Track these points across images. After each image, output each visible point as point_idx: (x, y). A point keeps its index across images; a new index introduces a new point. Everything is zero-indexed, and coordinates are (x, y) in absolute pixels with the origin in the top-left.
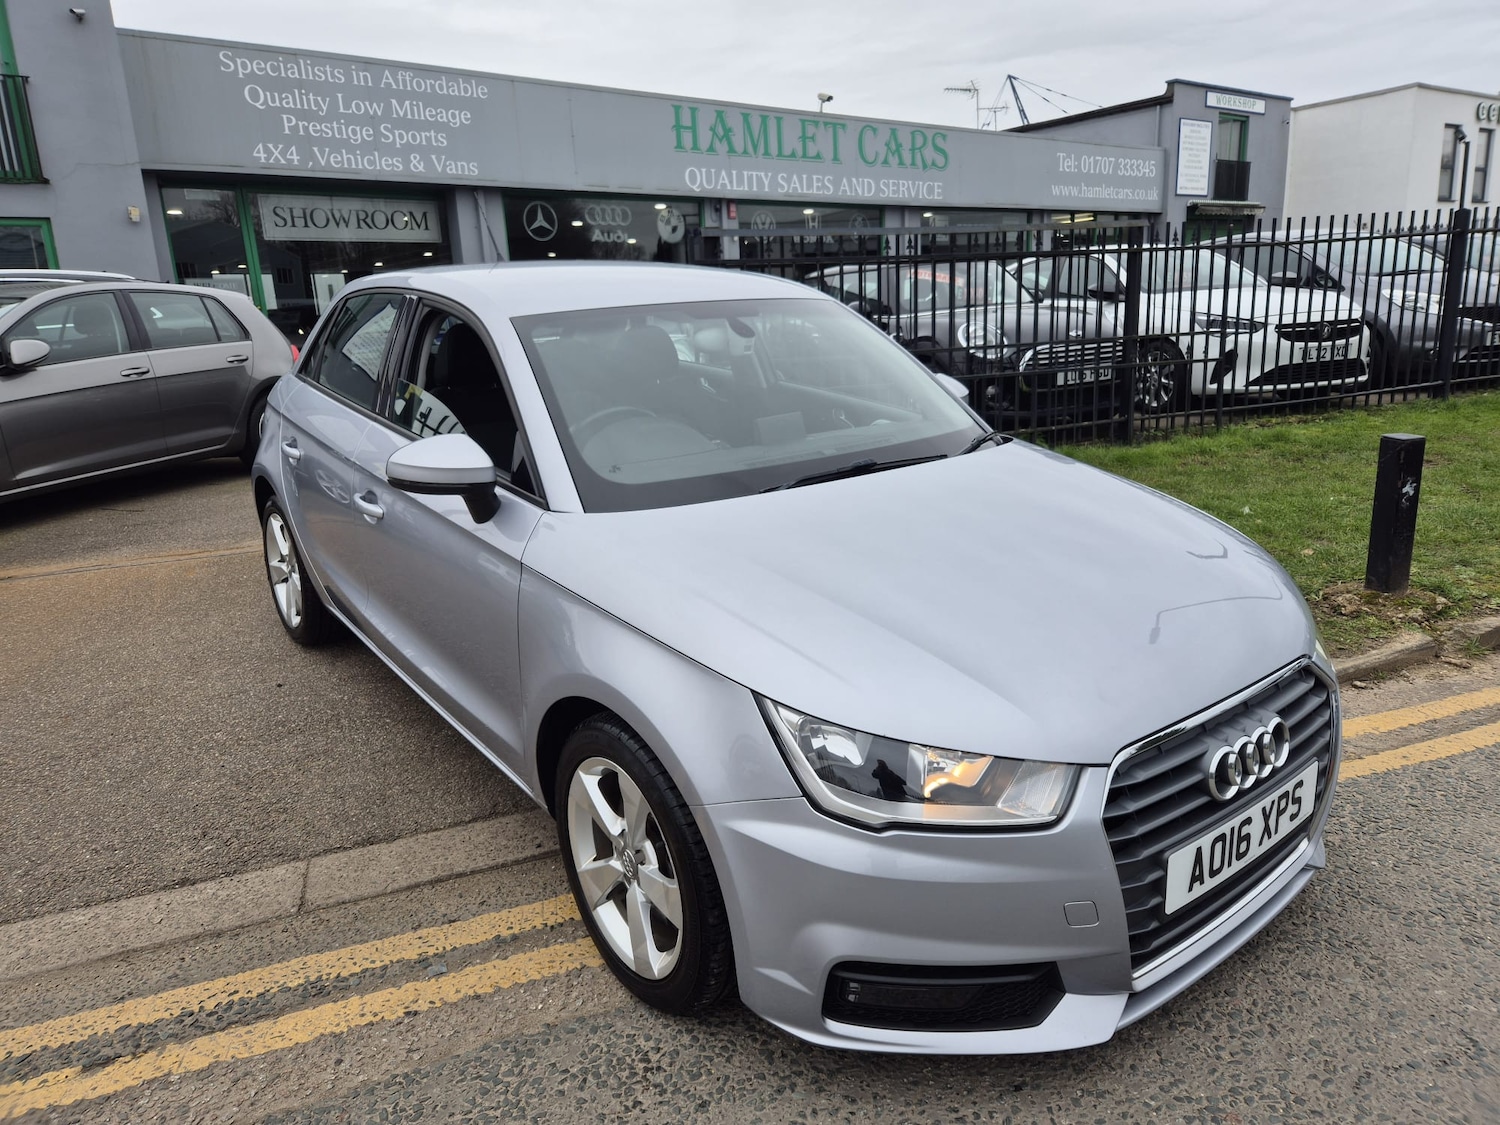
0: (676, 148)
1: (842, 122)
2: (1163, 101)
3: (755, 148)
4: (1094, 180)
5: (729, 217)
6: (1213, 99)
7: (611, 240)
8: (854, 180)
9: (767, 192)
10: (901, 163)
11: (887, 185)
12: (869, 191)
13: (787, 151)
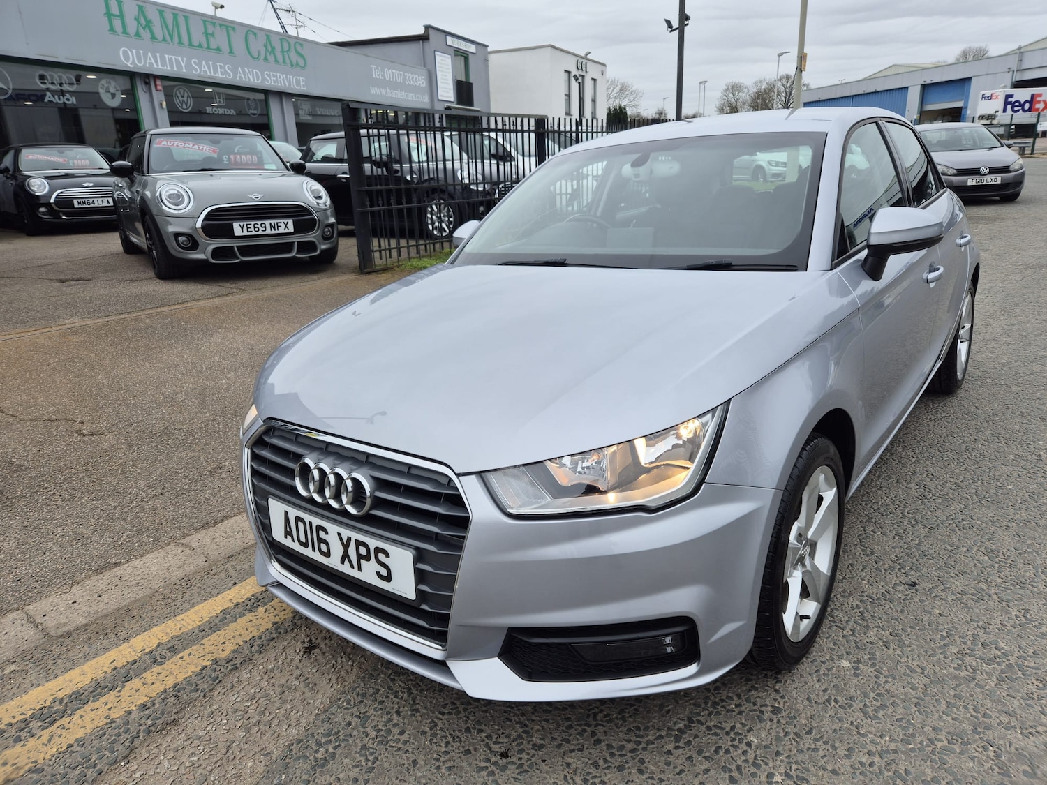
0: (109, 31)
1: (232, 25)
2: (423, 38)
3: (171, 37)
4: (394, 86)
5: (157, 90)
6: (450, 40)
7: (61, 102)
8: (246, 69)
9: (184, 72)
10: (276, 61)
11: (269, 77)
12: (258, 79)
13: (196, 43)
